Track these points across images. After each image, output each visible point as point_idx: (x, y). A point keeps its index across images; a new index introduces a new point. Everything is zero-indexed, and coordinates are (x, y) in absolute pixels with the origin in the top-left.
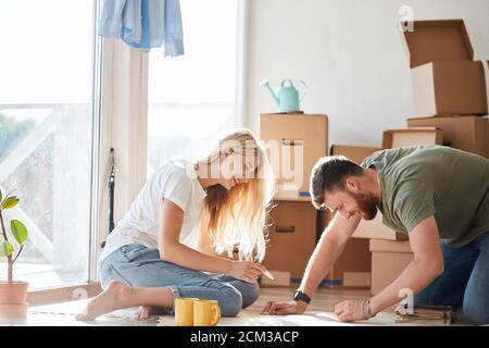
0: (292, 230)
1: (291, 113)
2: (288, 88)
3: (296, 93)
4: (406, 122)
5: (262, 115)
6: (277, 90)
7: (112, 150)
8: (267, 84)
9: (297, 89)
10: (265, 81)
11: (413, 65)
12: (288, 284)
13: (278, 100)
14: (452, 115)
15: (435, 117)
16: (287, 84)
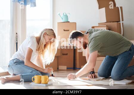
0: (67, 54)
1: (66, 22)
2: (65, 15)
3: (67, 16)
4: (98, 24)
5: (58, 23)
6: (62, 16)
7: (17, 33)
8: (59, 14)
9: (68, 15)
10: (59, 13)
11: (99, 8)
12: (66, 69)
13: (62, 19)
14: (110, 22)
15: (106, 22)
16: (65, 14)
